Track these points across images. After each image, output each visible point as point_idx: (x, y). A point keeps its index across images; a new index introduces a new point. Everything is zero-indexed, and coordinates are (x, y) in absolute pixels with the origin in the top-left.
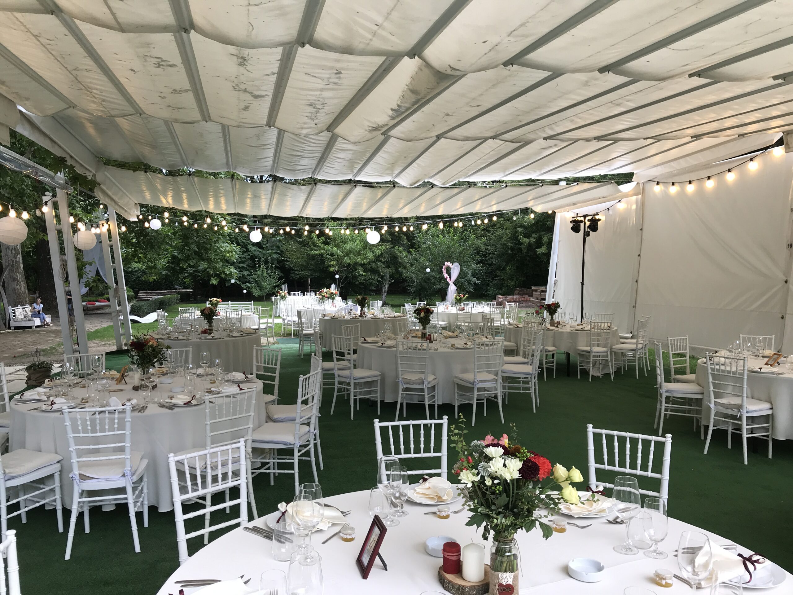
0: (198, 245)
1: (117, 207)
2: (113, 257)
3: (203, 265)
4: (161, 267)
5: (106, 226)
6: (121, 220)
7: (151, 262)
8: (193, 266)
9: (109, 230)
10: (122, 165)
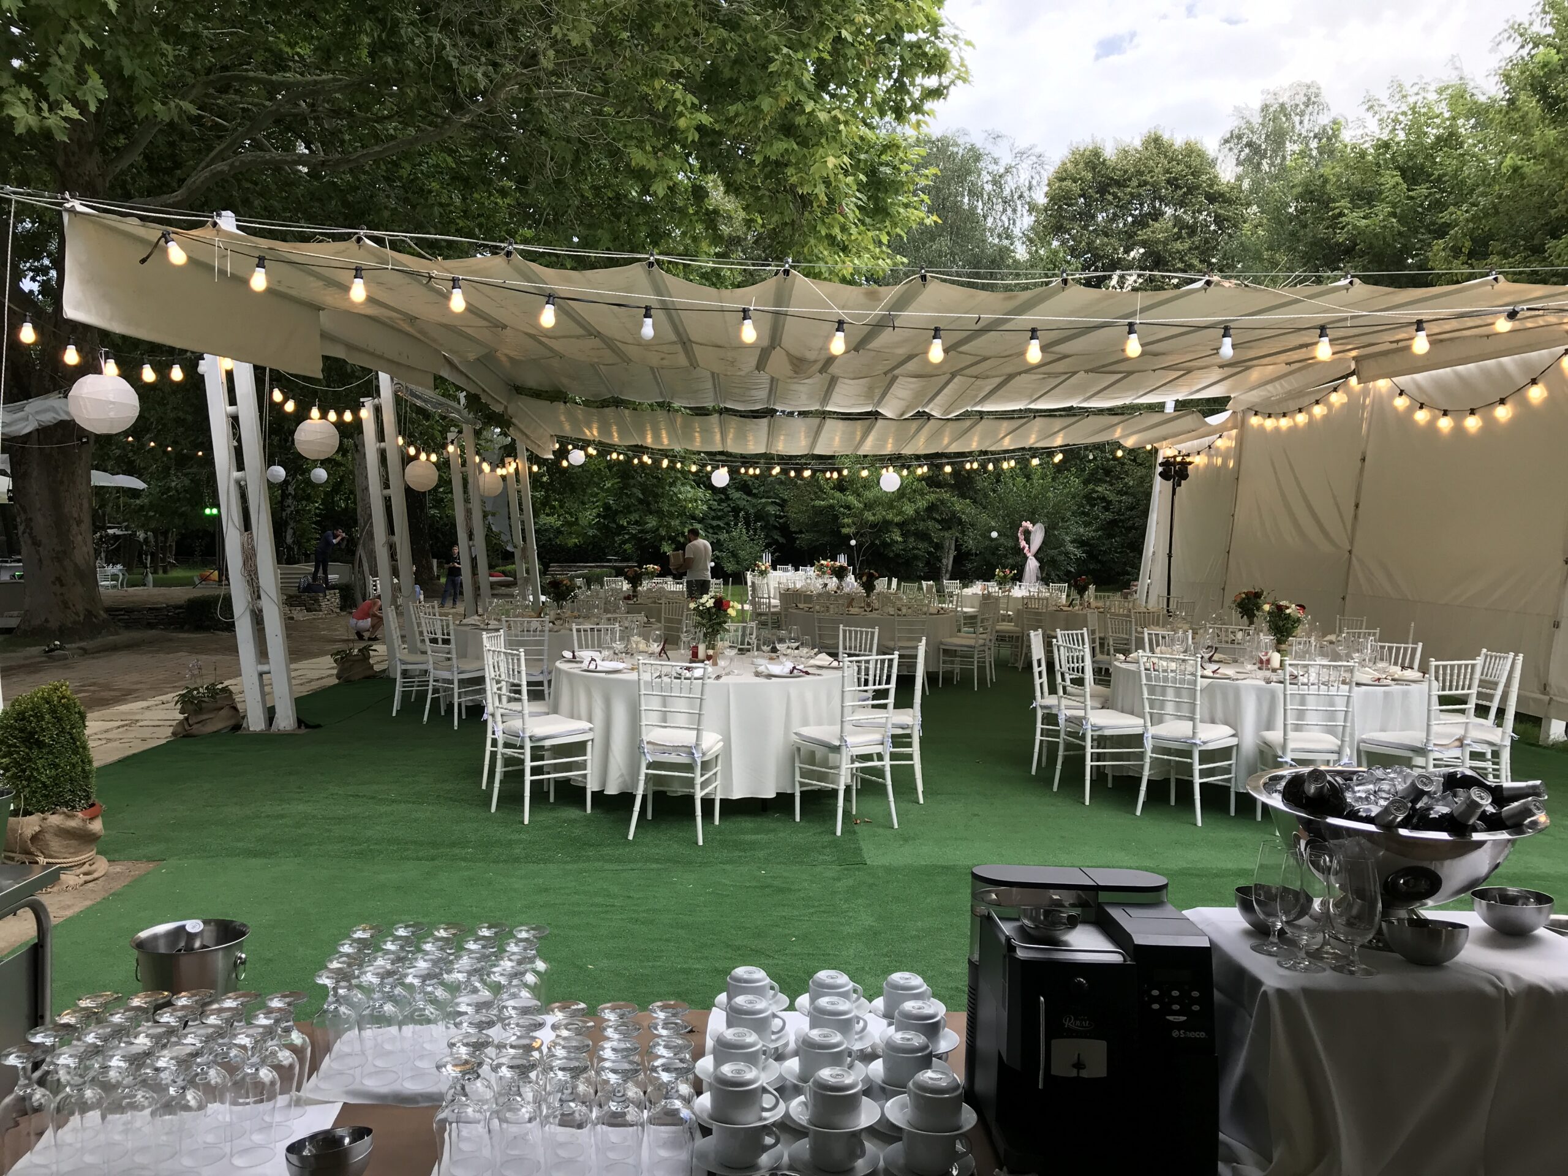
0: (644, 489)
1: (529, 442)
2: (520, 504)
3: (652, 522)
4: (586, 523)
5: (514, 465)
6: (533, 459)
7: (571, 514)
8: (636, 523)
9: (517, 469)
10: (537, 394)
